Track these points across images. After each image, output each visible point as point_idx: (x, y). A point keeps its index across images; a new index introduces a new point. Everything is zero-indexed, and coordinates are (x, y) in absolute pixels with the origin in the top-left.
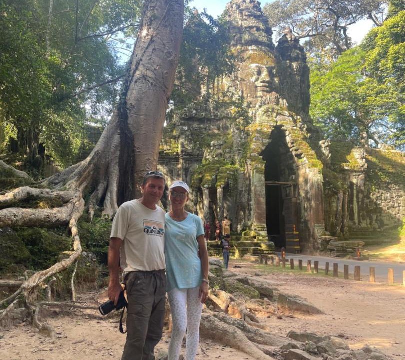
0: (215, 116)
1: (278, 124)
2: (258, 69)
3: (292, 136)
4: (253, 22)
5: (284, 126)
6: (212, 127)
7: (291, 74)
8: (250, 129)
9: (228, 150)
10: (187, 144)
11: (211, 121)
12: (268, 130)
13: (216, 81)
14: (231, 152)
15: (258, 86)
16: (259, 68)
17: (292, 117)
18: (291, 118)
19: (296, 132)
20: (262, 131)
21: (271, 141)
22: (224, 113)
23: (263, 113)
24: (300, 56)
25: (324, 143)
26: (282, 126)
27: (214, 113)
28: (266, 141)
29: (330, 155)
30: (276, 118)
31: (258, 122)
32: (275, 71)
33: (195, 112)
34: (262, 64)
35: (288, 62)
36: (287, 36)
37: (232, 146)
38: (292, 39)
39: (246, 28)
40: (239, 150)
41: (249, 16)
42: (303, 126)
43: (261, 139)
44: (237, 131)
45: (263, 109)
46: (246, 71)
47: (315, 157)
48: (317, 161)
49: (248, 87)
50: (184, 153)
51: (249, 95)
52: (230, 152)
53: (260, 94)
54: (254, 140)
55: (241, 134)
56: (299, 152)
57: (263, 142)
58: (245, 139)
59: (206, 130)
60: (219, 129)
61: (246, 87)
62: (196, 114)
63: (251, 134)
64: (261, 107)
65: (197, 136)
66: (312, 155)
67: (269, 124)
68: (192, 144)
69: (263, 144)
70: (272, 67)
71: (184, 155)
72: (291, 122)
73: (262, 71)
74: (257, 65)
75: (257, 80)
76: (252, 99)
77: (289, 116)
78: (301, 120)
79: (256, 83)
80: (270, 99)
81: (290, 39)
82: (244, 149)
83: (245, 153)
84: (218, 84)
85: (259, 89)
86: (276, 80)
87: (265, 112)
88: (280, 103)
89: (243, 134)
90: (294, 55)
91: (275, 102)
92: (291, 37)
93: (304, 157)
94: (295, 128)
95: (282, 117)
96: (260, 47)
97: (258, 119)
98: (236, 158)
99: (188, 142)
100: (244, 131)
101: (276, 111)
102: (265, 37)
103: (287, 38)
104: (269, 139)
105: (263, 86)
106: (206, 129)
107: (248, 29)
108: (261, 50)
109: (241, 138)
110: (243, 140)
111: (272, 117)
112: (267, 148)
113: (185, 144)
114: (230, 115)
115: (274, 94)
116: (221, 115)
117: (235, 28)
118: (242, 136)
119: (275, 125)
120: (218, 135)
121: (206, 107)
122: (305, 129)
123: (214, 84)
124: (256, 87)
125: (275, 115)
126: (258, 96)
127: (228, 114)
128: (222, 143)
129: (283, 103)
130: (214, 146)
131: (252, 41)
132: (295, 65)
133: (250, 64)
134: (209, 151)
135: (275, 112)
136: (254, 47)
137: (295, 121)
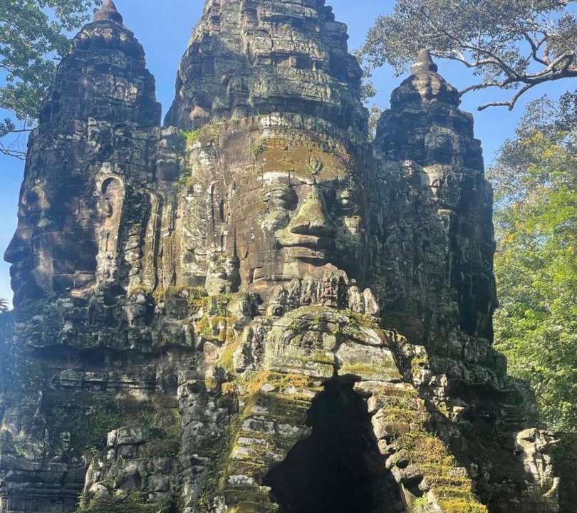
0: (139, 341)
1: (341, 373)
2: (285, 186)
3: (386, 414)
4: (284, 40)
5: (359, 379)
6: (125, 379)
7: (417, 203)
8: (240, 389)
9: (159, 462)
10: (24, 441)
11: (124, 359)
12: (299, 393)
13: (150, 226)
14: (171, 467)
15: (283, 242)
16: (290, 186)
17: (394, 347)
18: (389, 353)
19: (403, 400)
20: (280, 395)
21: (307, 431)
22: (168, 333)
23: (287, 334)
24: (456, 146)
25: (531, 440)
26: (353, 378)
27: (136, 331)
28: (291, 431)
29: (556, 481)
30: (334, 350)
31: (267, 366)
32: (345, 194)
33: (68, 327)
34: (300, 172)
35: (407, 163)
36: (414, 82)
37: (177, 447)
38: (430, 90)
39: (261, 57)
40: (195, 462)
41: (275, 21)
42: (433, 379)
43: (271, 424)
44: (191, 396)
45: (286, 320)
46: (249, 195)
47: (467, 488)
48: (473, 503)
49: (252, 246)
50: (11, 473)
51: (256, 272)
52: (167, 469)
53: (290, 268)
54: (246, 426)
55: (205, 405)
56: (411, 470)
57: (277, 434)
58: (218, 422)
59: (103, 390)
60: (150, 385)
61: (247, 246)
62: (70, 335)
63: (241, 404)
64: (279, 313)
65: (66, 408)
66: (453, 483)
67: (307, 372)
68: (41, 439)
69: (277, 442)
70: (336, 182)
71: (10, 479)
72: (387, 365)
73: (299, 193)
74: (285, 175)
75: (282, 223)
76: (265, 286)
77: (381, 346)
78: (425, 359)
79: (279, 234)
80: (313, 286)
81: (423, 92)
82: (213, 458)
83: (213, 470)
84: (158, 234)
85: (288, 253)
86: (350, 223)
87: (296, 332)
88: (352, 300)
89: (212, 404)
90: (432, 142)
91: (333, 299)
92: (428, 85)
93: (427, 491)
94: (400, 386)
95: (357, 346)
96: (298, 118)
97: (269, 354)
98: (186, 490)
99: (27, 432)
100: (216, 393)
101: (334, 328)
102: (324, 85)
103: (413, 88)
104: (298, 423)
105: (300, 245)
106: (104, 385)
107: (268, 62)
108: (302, 128)
109: (206, 421)
110: (212, 426)
111: (321, 347)
112: (292, 455)
113: (15, 438)
114: (188, 340)
115: (331, 271)
116: (160, 338)
117: (229, 56)
118: (208, 412)
119: (329, 375)
120: (144, 406)
121: (110, 310)
122: (441, 389)
123: (142, 234)
124: (279, 246)
125: (329, 340)
126: (284, 276)
127: (183, 336)
128: (140, 437)
129: (362, 300)
130: (116, 447)
131: (279, 98)
132: (432, 174)
133: (261, 172)
134: (101, 464)
135: (329, 332)
136: (275, 119)
137: (404, 364)
